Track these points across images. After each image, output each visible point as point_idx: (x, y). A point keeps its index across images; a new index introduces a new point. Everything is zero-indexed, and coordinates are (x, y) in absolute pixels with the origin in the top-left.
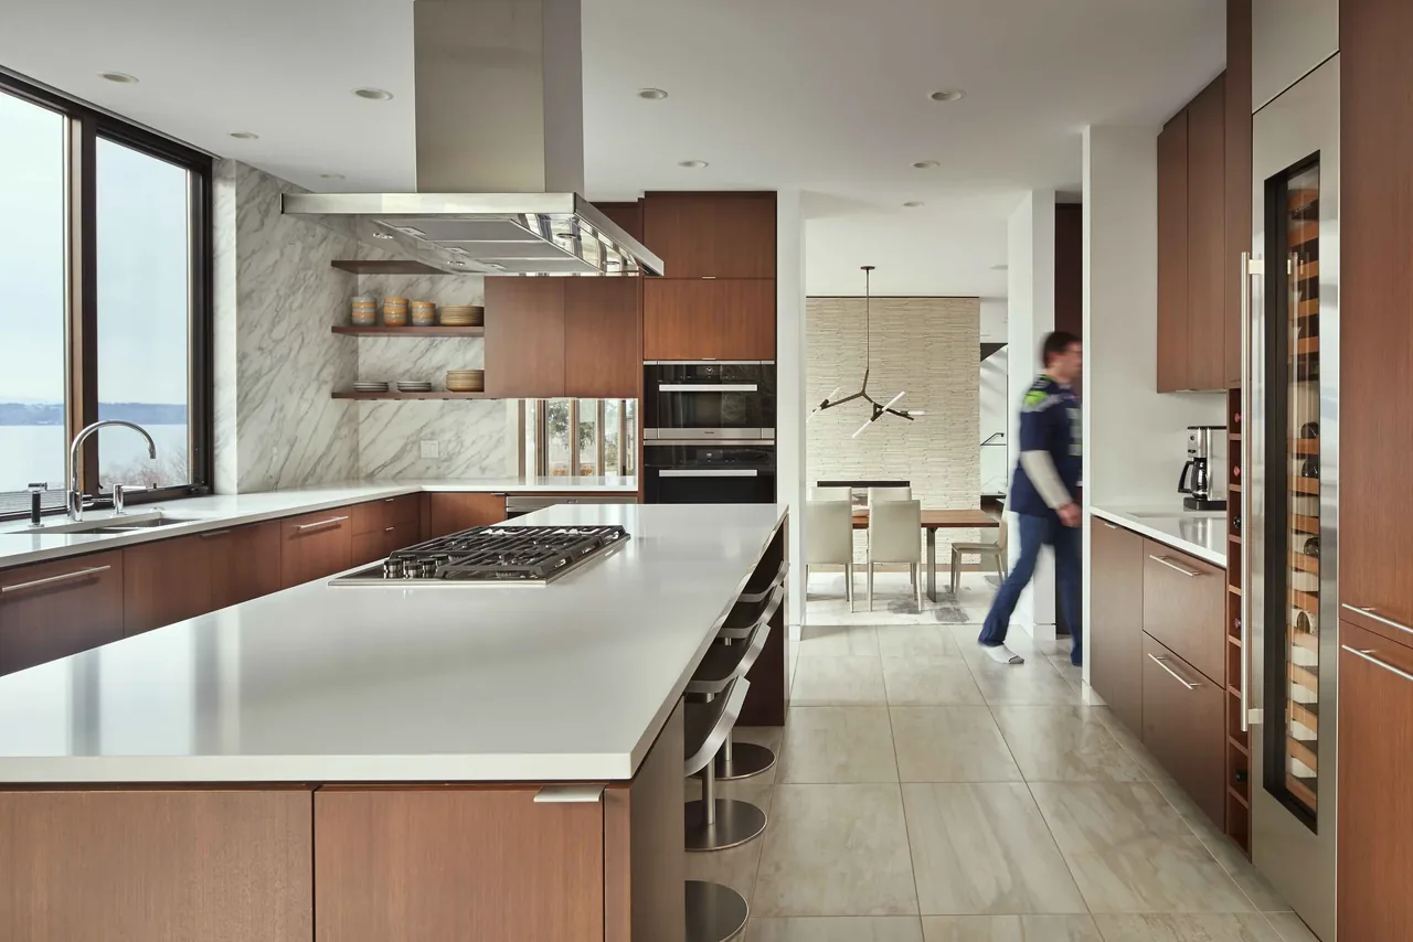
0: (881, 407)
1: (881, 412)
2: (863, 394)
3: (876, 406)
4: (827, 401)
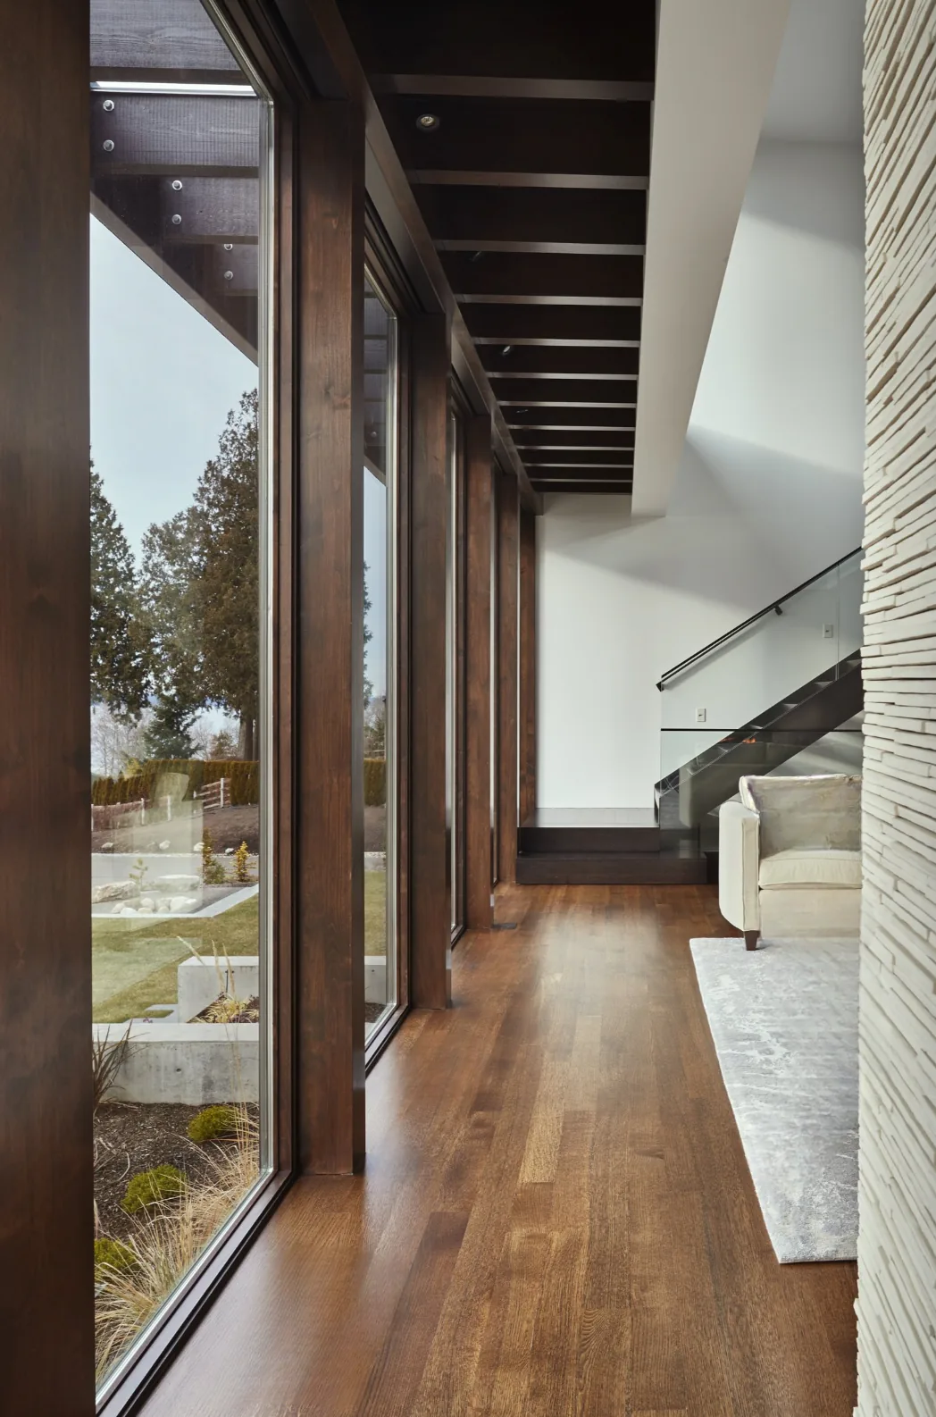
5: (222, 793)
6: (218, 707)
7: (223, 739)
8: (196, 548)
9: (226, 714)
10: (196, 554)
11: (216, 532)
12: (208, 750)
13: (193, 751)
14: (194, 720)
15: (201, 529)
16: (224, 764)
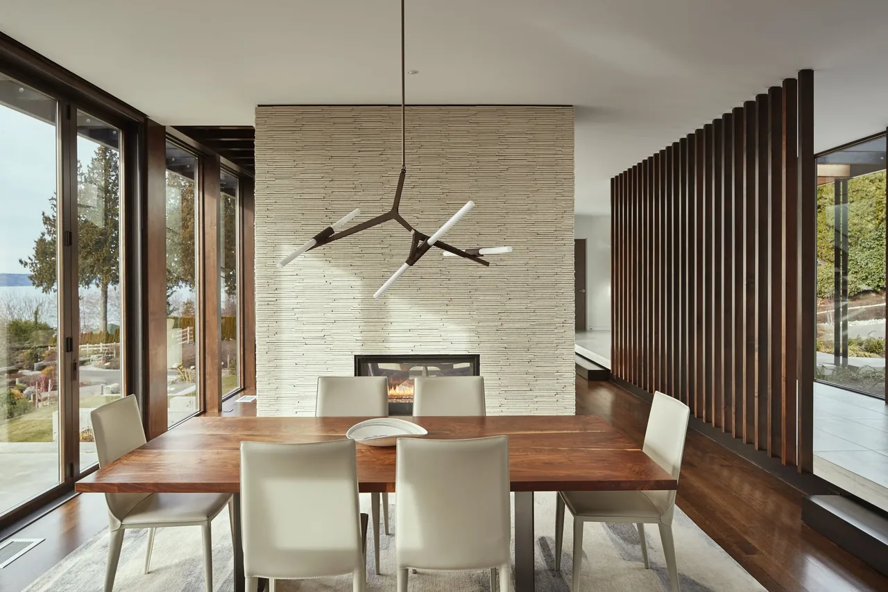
0: (425, 238)
1: (426, 247)
2: (394, 214)
3: (419, 236)
4: (330, 230)
5: (188, 335)
6: (186, 286)
7: (189, 304)
8: (173, 195)
9: (190, 290)
10: (172, 199)
11: (184, 186)
12: (180, 311)
13: (171, 312)
14: (172, 293)
15: (176, 184)
16: (190, 319)
